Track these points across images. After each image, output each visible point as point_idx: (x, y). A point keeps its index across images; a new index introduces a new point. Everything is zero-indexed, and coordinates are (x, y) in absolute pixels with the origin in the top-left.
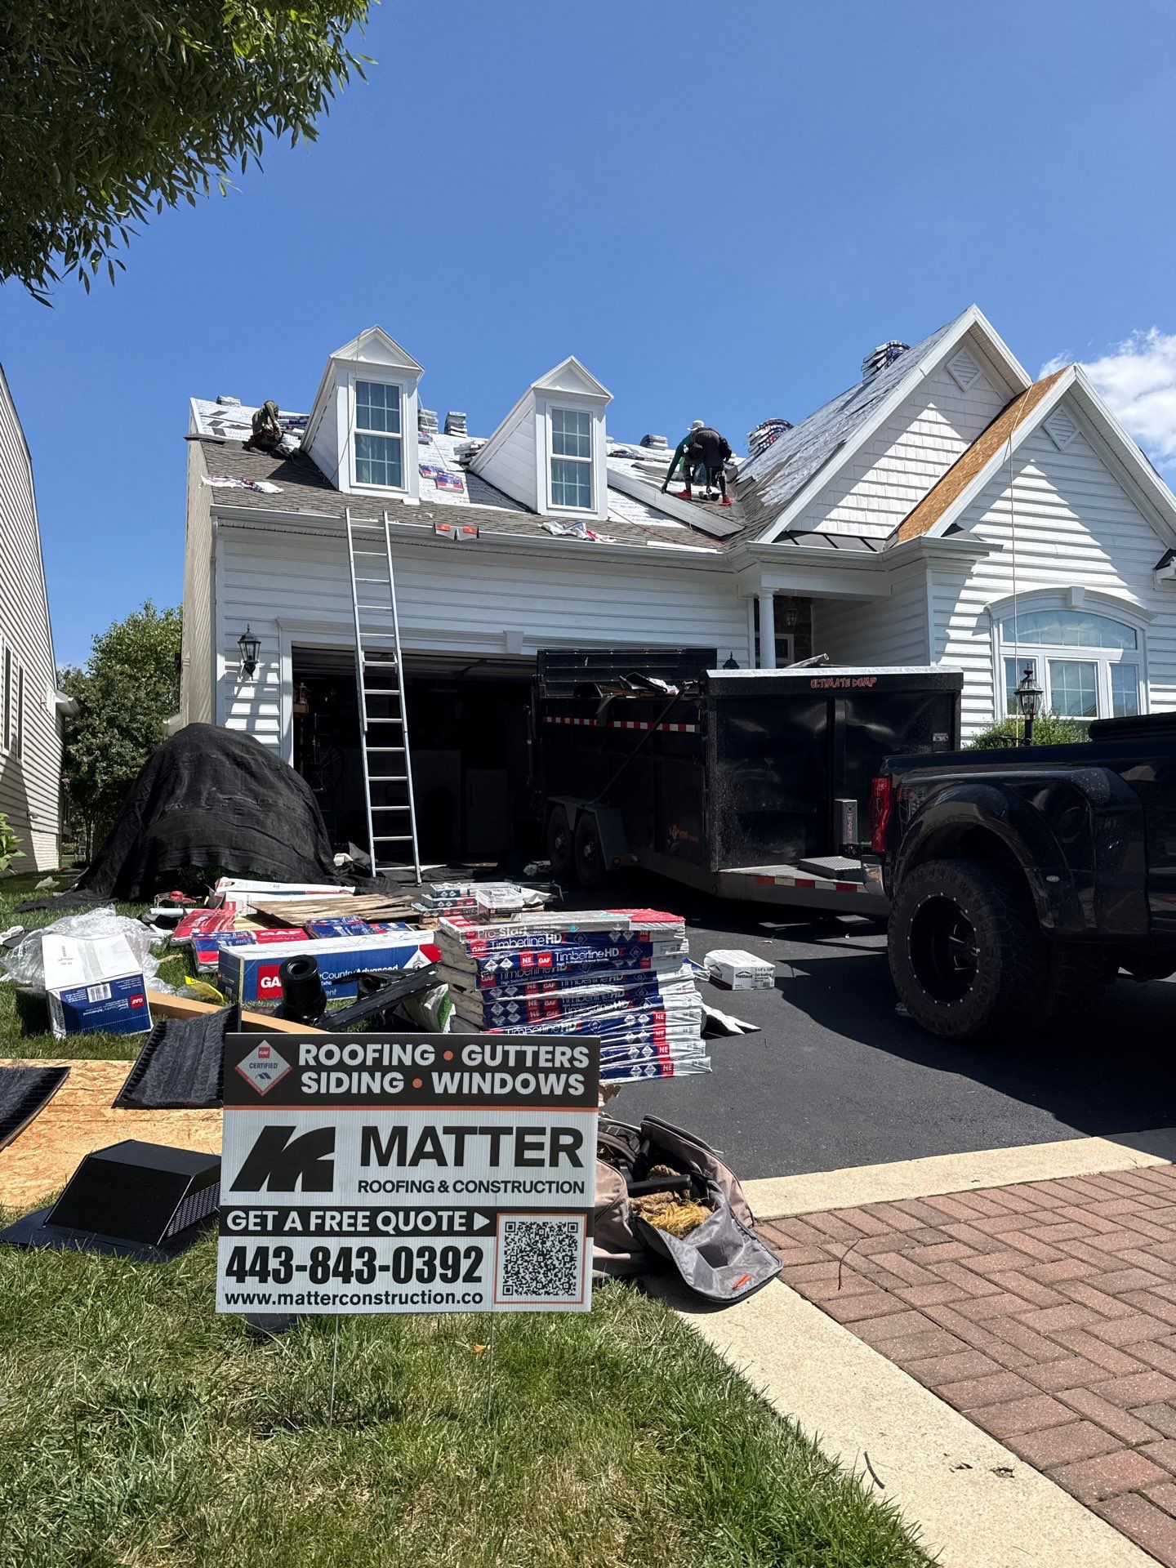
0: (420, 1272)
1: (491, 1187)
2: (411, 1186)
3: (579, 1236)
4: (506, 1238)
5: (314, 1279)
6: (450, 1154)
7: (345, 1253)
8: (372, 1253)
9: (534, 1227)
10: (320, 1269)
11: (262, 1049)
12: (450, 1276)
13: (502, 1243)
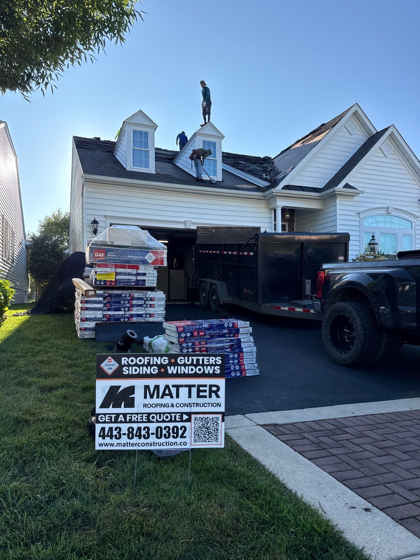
0: (165, 435)
1: (189, 405)
2: (162, 405)
3: (220, 421)
4: (194, 423)
5: (129, 438)
6: (174, 395)
7: (139, 429)
8: (149, 428)
9: (204, 419)
10: (131, 434)
11: (108, 359)
12: (175, 436)
13: (193, 424)
